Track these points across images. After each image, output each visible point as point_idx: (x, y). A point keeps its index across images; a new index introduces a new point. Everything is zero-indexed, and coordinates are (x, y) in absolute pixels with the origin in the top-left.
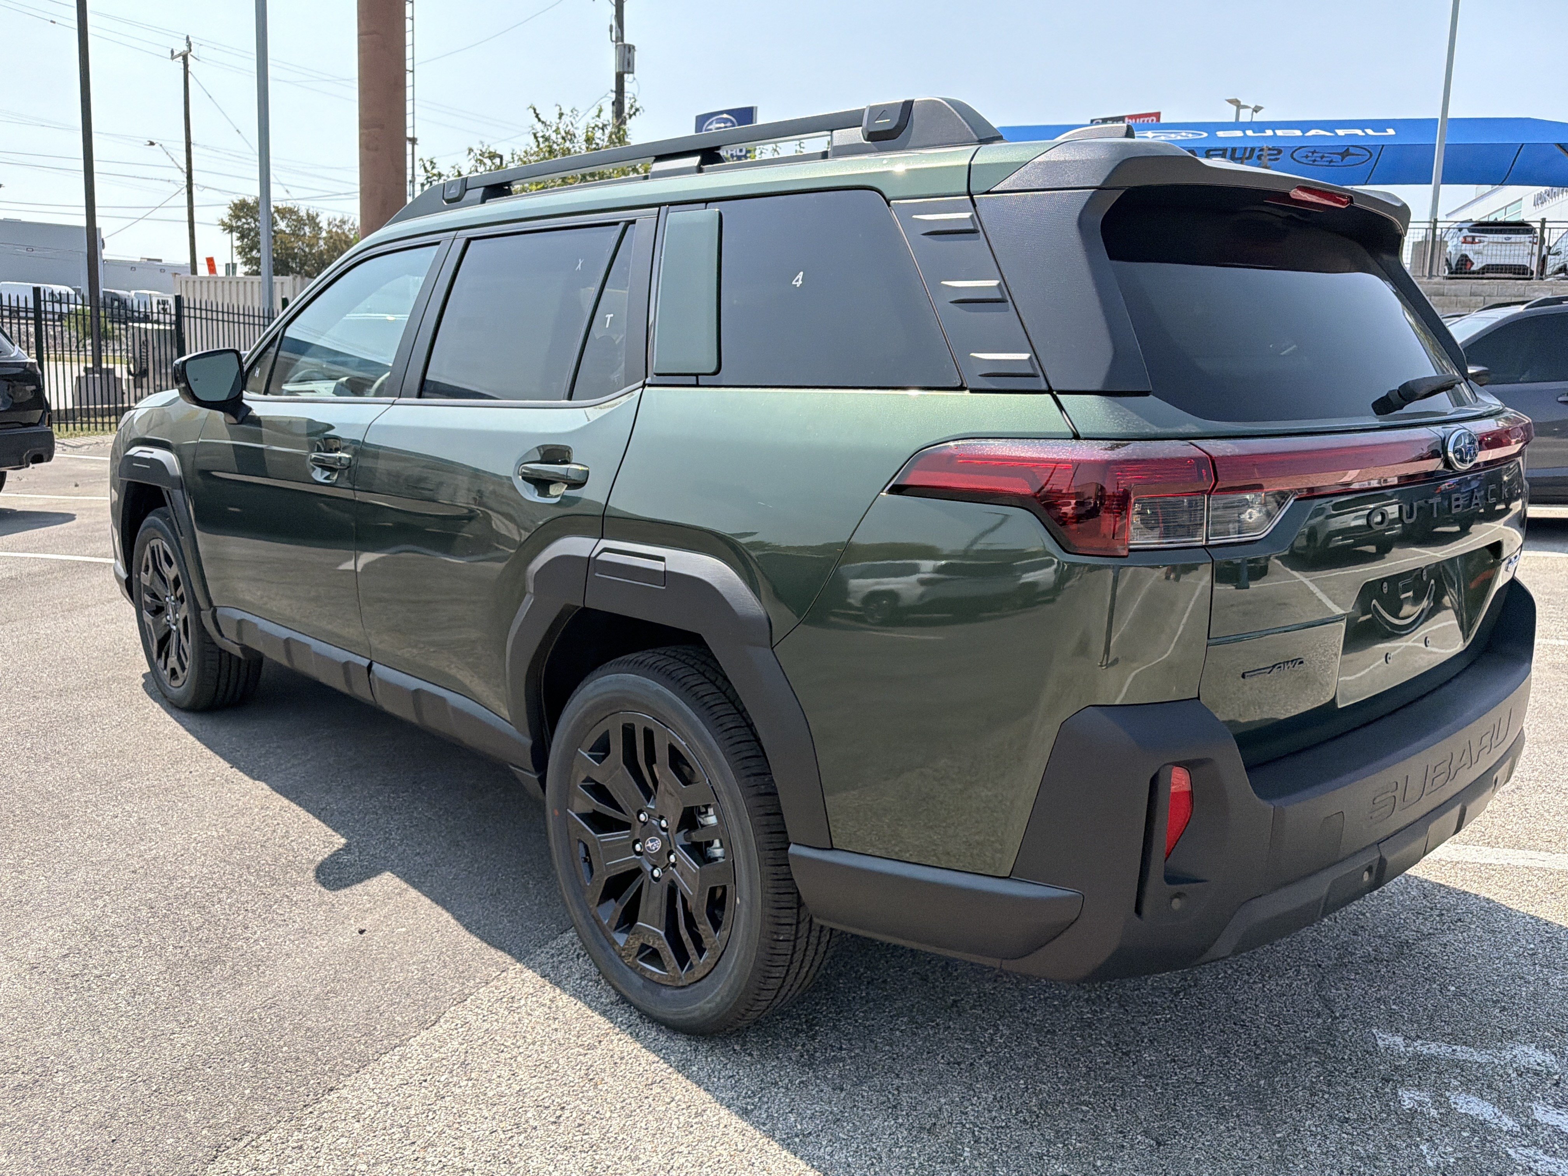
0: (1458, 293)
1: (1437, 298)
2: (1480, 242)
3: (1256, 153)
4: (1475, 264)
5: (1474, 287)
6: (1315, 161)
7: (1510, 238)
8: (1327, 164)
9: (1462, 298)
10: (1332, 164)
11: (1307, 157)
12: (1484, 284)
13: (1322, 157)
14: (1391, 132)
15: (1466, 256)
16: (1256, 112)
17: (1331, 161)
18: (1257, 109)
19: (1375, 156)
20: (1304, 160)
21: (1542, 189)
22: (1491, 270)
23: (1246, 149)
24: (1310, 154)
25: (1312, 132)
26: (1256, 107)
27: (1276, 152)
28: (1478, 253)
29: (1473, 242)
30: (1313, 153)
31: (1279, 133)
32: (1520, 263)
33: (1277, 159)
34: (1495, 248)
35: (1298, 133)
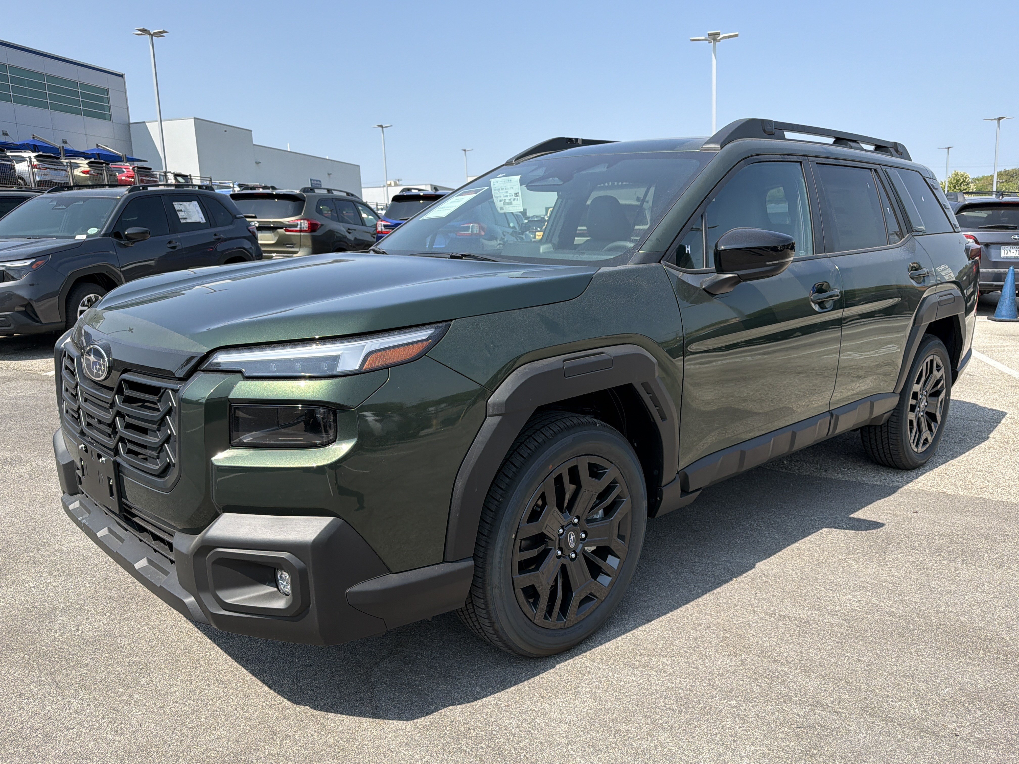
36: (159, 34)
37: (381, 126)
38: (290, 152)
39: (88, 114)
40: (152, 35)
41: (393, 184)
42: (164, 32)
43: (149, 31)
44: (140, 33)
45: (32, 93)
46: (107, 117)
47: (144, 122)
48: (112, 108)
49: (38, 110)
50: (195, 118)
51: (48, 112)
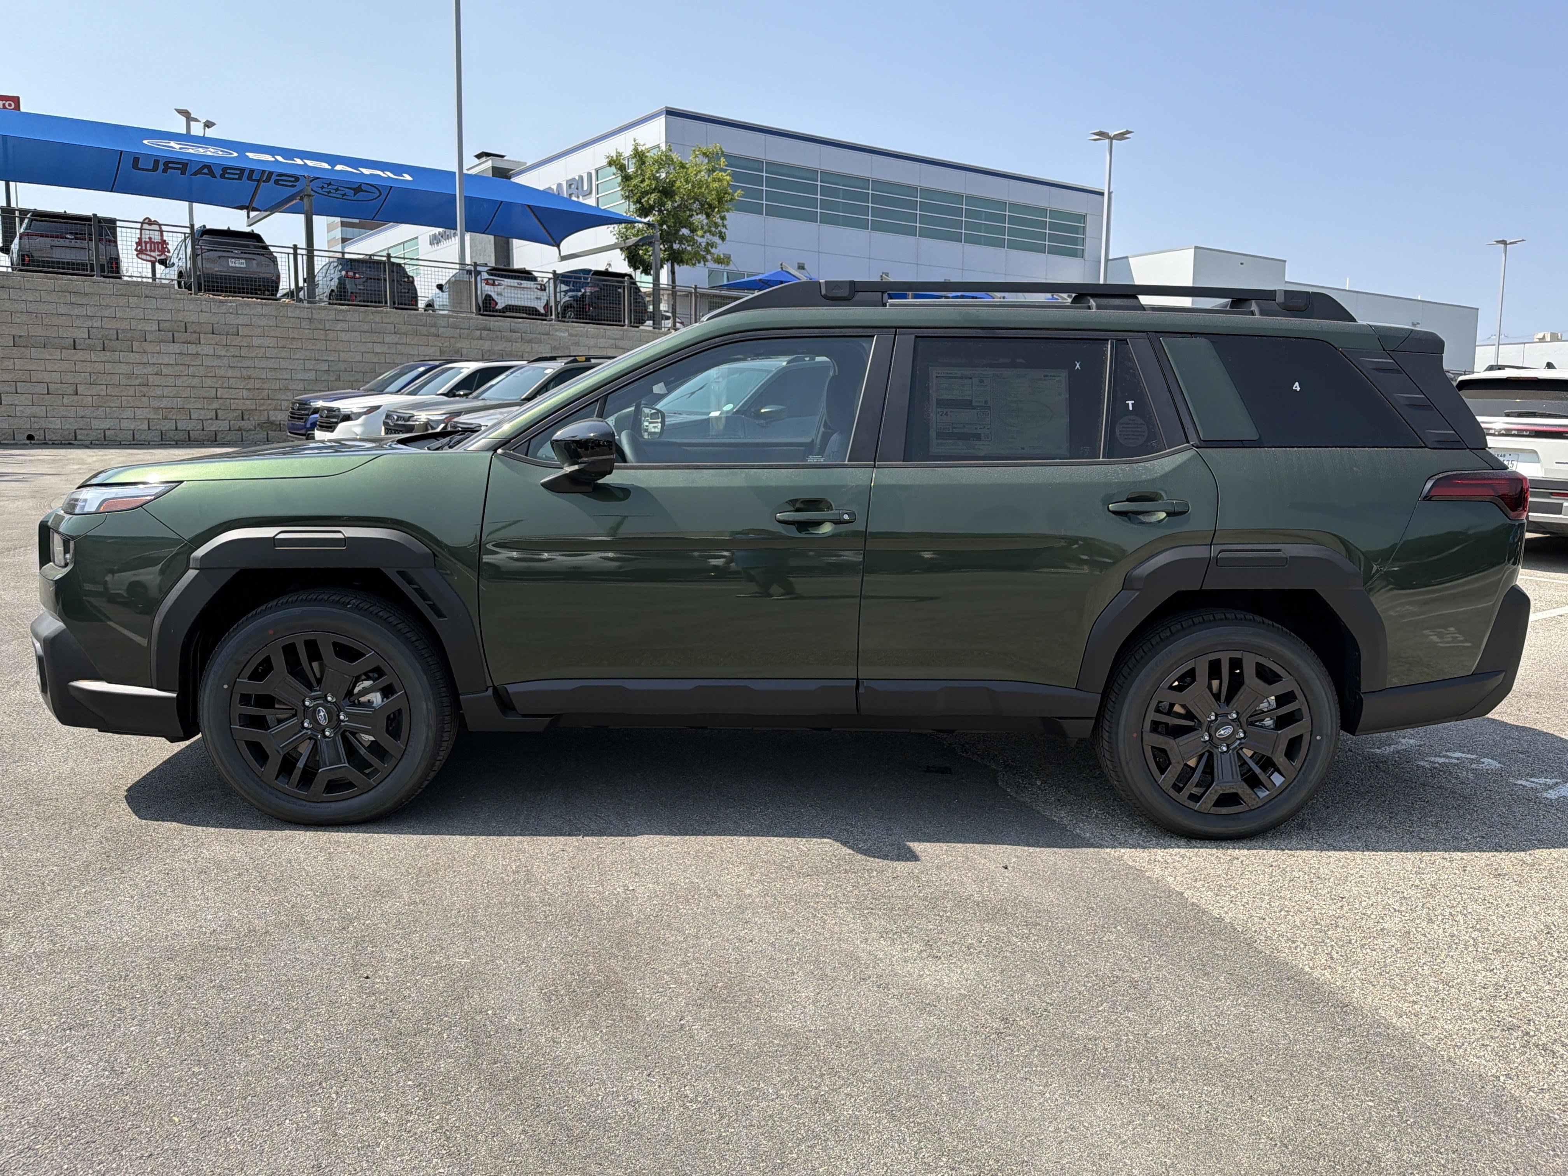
0: (501, 329)
1: (486, 332)
2: (499, 285)
3: (274, 178)
4: (499, 304)
5: (513, 324)
6: (329, 192)
7: (521, 284)
8: (341, 196)
9: (505, 334)
10: (344, 197)
11: (322, 188)
12: (520, 323)
13: (337, 190)
14: (408, 177)
15: (490, 296)
16: (209, 127)
17: (344, 195)
18: (208, 125)
19: (383, 197)
20: (320, 191)
21: (437, 230)
22: (511, 310)
23: (264, 171)
24: (326, 186)
25: (339, 167)
26: (207, 121)
27: (293, 179)
28: (499, 294)
29: (493, 285)
30: (329, 184)
31: (310, 163)
32: (532, 306)
33: (294, 186)
34: (512, 291)
35: (326, 166)
36: (1121, 136)
37: (1504, 242)
38: (1349, 291)
39: (1054, 251)
40: (1111, 139)
41: (1548, 338)
42: (1128, 132)
43: (1108, 134)
44: (1097, 137)
45: (989, 229)
46: (1080, 253)
47: (1127, 257)
48: (1087, 241)
49: (992, 250)
50: (1196, 248)
51: (1002, 252)
